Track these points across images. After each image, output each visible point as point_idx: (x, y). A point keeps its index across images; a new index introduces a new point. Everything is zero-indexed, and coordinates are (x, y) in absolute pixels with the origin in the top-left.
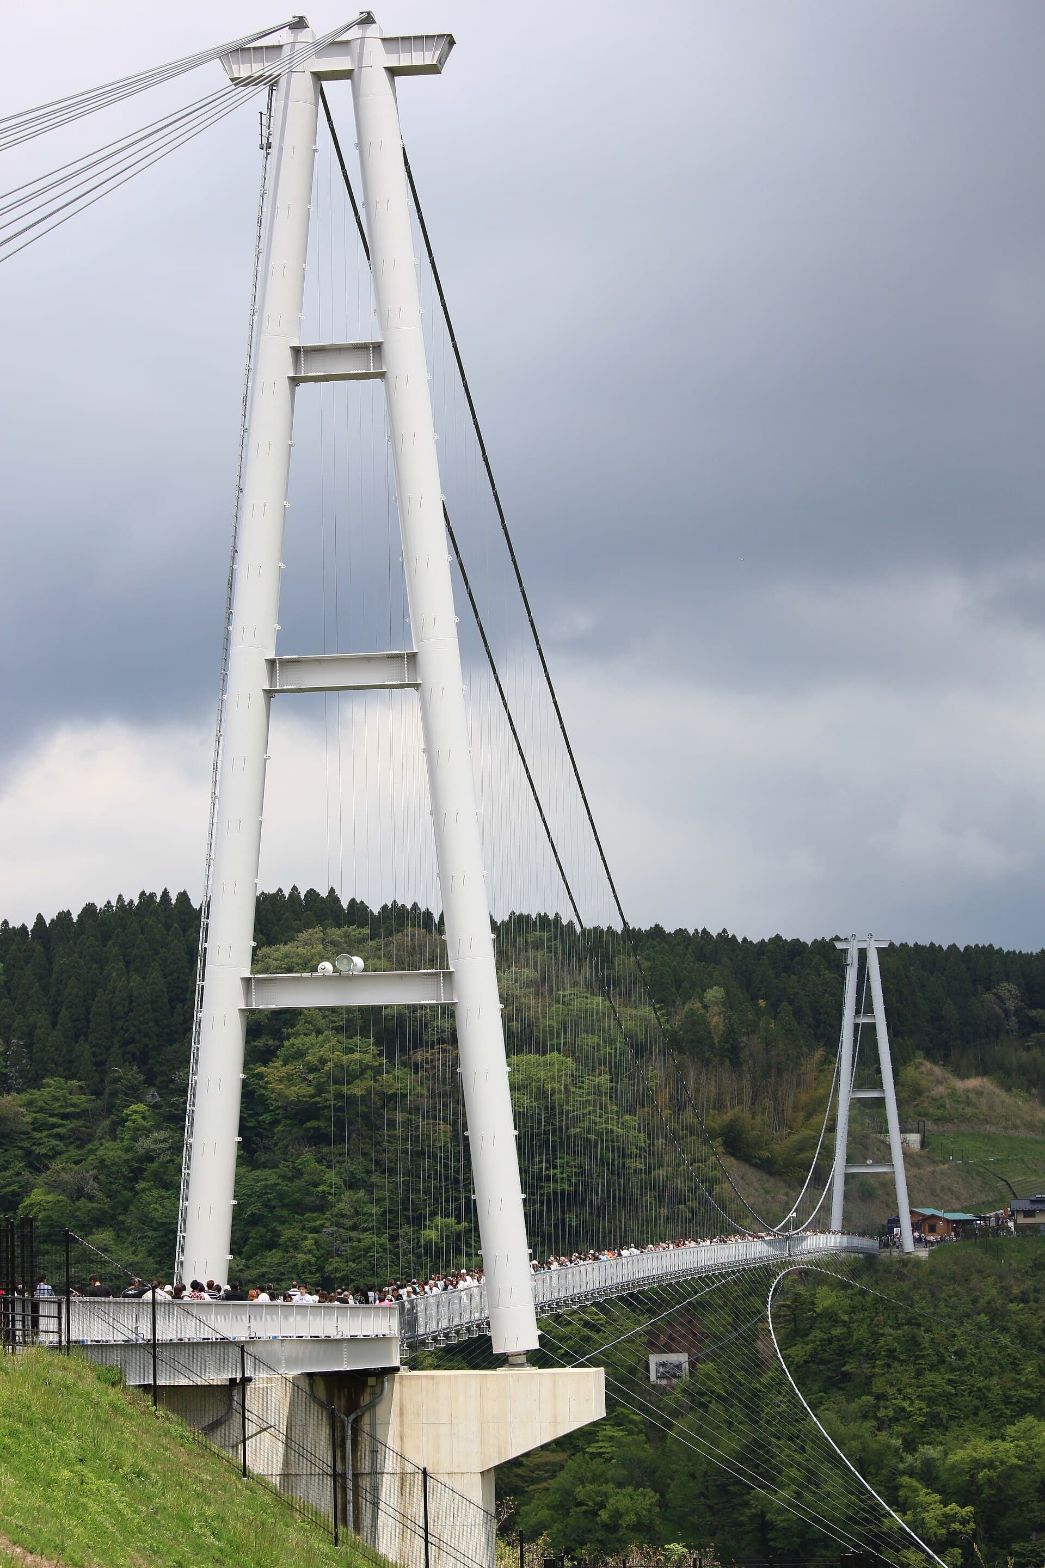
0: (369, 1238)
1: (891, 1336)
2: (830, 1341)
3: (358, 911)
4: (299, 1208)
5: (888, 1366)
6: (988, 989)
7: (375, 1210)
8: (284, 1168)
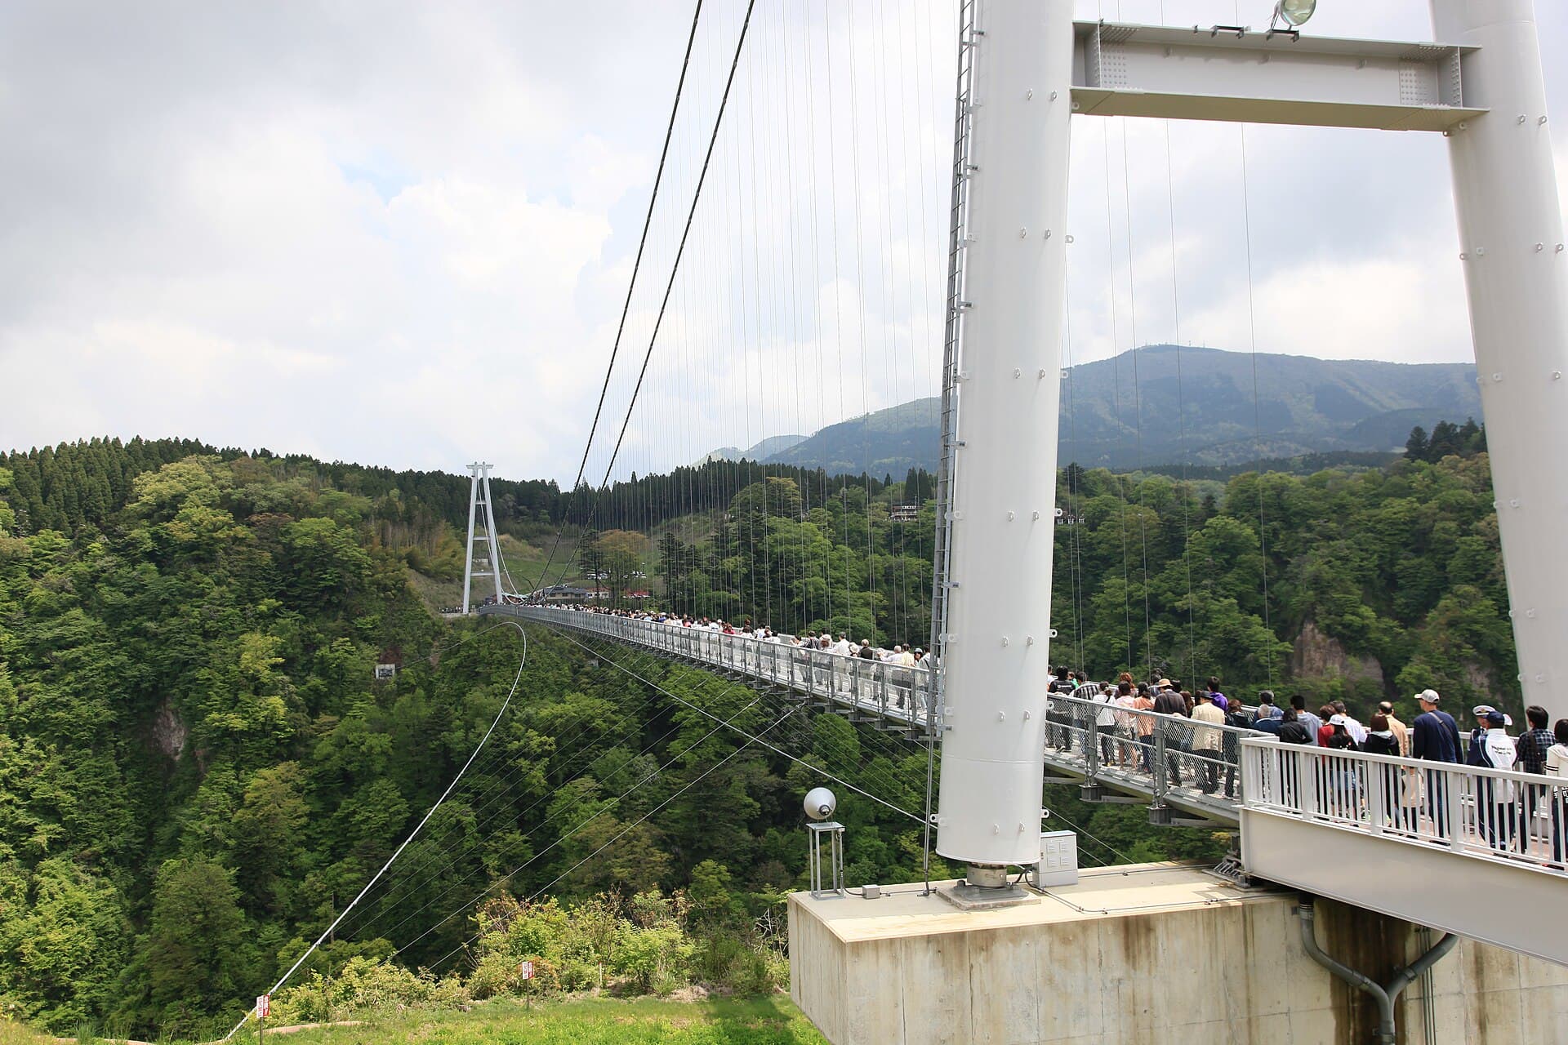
0: (229, 610)
1: (499, 654)
2: (469, 656)
3: (209, 450)
4: (189, 595)
5: (498, 668)
6: (500, 497)
7: (233, 596)
8: (181, 574)
